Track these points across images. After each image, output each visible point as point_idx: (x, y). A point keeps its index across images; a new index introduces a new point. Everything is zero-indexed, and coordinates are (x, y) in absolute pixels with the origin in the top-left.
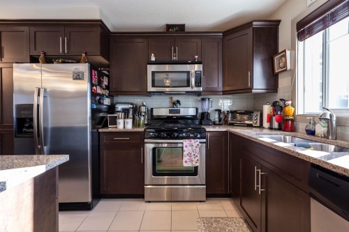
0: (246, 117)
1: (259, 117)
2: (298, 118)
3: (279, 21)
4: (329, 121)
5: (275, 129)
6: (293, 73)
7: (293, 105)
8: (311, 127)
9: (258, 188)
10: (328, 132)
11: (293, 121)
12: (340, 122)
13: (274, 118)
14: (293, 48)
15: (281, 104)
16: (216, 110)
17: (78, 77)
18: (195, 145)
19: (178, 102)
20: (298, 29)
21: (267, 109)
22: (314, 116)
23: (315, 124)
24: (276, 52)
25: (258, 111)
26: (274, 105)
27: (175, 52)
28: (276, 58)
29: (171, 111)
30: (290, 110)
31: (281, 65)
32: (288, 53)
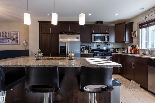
0: (122, 50)
1: (126, 50)
2: (140, 50)
3: (133, 22)
4: (149, 51)
5: (133, 54)
6: (138, 38)
7: (138, 47)
8: (144, 53)
9: (132, 68)
10: (149, 53)
11: (138, 51)
12: (152, 51)
13: (132, 50)
14: (138, 31)
15: (134, 46)
16: (112, 48)
17: (77, 38)
18: (109, 58)
19: (99, 45)
20: (140, 26)
21: (129, 48)
22: (145, 50)
23: (145, 52)
24: (132, 31)
25: (126, 48)
26: (132, 46)
27: (100, 30)
28: (132, 33)
29: (97, 48)
30: (138, 48)
31: (134, 35)
32: (137, 32)
